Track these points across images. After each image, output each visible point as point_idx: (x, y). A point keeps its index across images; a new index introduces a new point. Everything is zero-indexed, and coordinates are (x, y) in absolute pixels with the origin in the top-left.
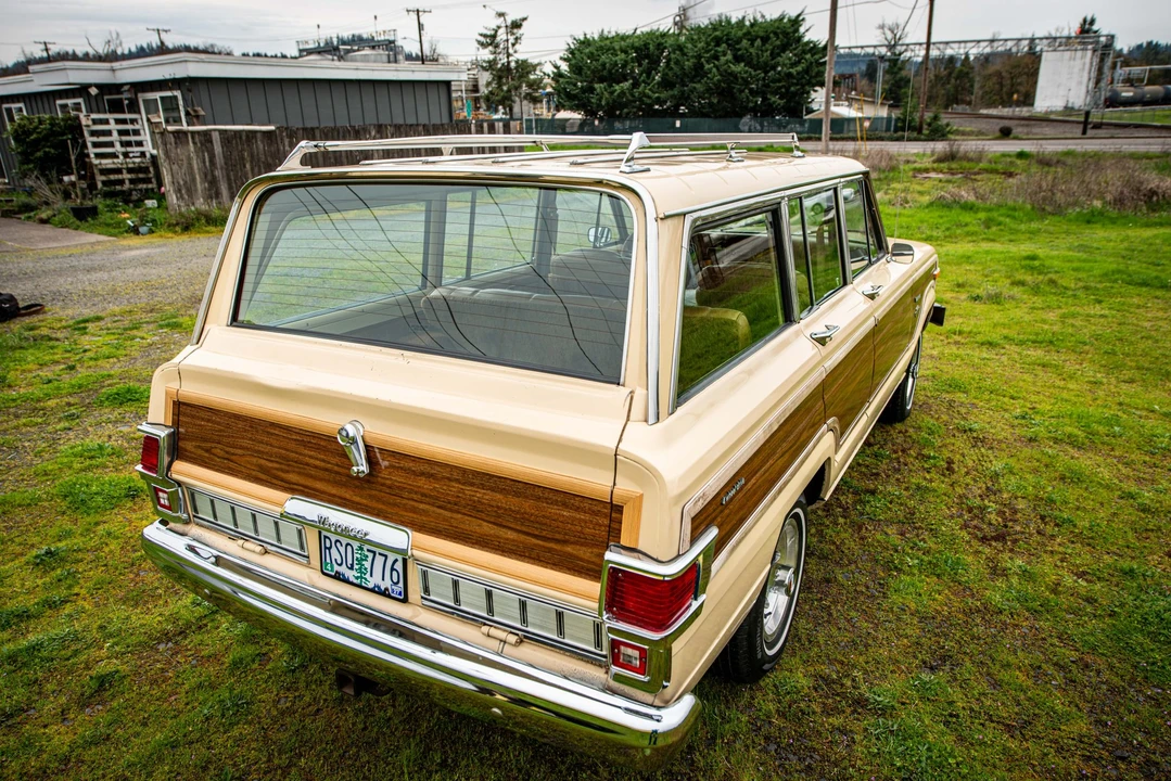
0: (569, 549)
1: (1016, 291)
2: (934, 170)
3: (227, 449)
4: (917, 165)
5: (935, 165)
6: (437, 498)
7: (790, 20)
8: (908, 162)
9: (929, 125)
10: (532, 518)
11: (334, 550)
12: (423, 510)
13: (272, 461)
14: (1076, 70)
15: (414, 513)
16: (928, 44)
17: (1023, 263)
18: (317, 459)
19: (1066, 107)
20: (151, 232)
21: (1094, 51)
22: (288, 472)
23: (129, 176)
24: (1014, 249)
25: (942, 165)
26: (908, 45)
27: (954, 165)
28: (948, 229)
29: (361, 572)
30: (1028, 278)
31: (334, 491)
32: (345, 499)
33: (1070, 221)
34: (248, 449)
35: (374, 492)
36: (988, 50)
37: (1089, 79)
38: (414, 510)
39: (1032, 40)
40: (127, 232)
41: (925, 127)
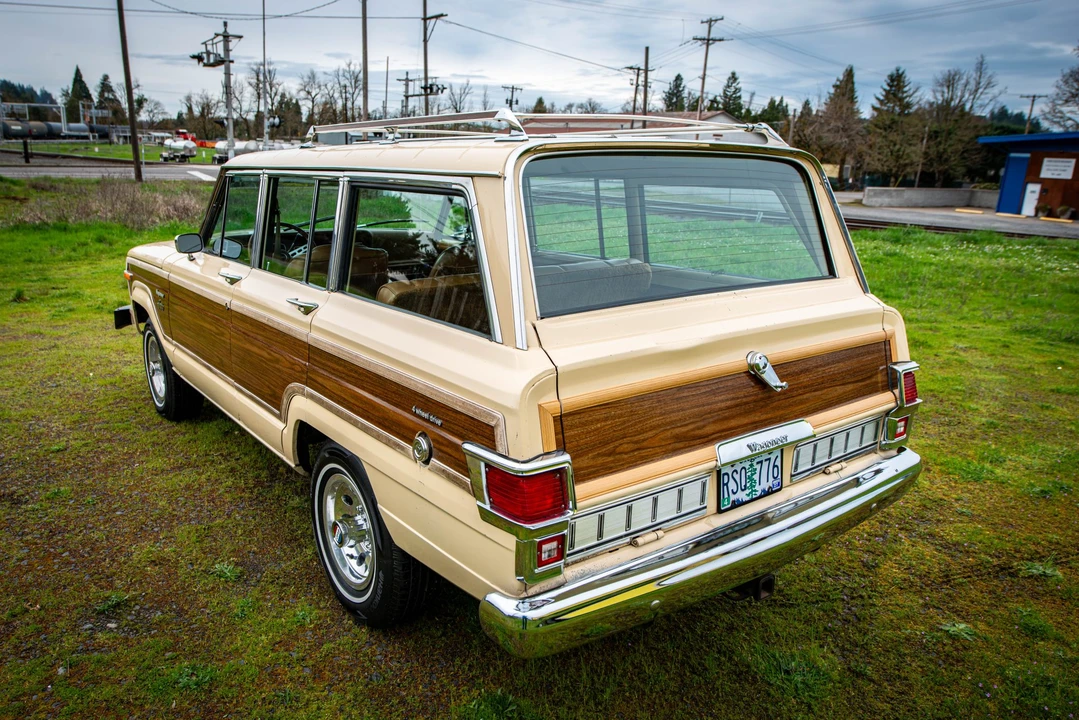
11: (732, 482)
13: (686, 425)
22: (704, 426)
29: (752, 487)
31: (745, 421)
32: (755, 423)
34: (659, 426)
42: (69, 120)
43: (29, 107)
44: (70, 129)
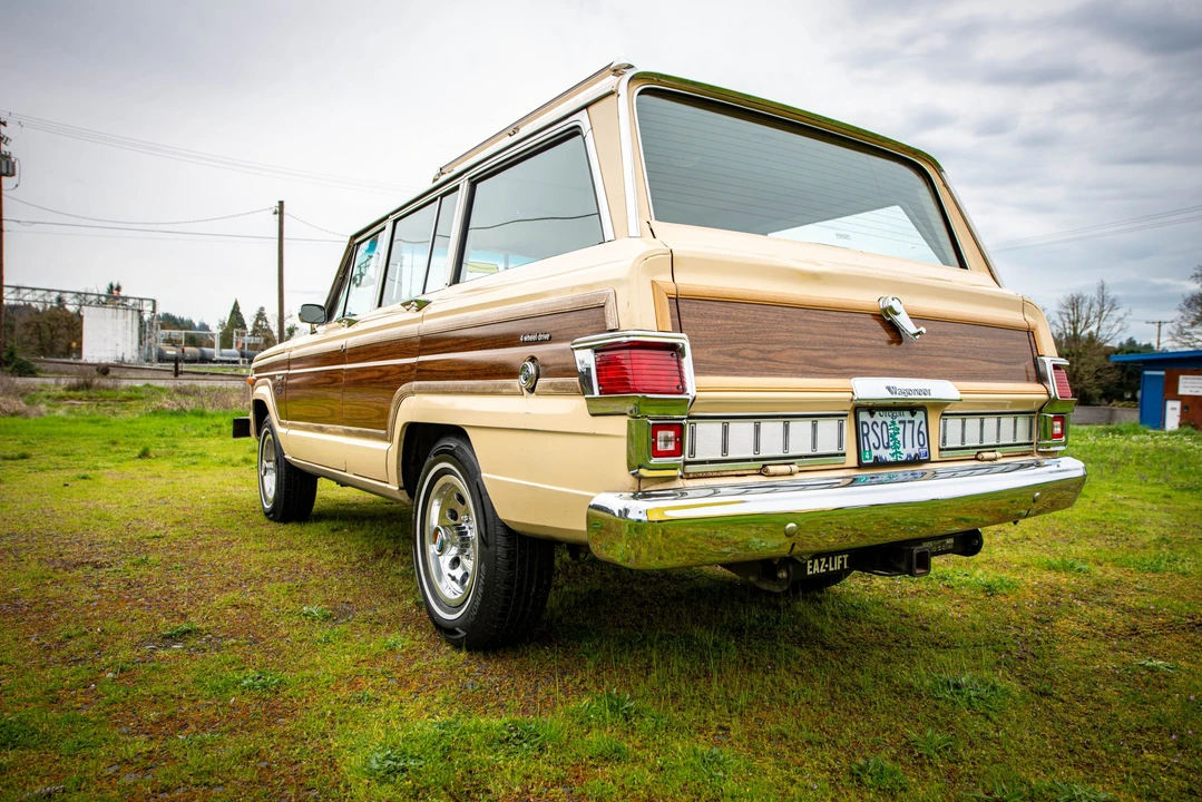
3: (761, 347)
11: (871, 434)
13: (817, 350)
14: (120, 327)
15: (943, 366)
18: (860, 338)
19: (116, 361)
22: (835, 357)
27: (92, 393)
29: (896, 448)
31: (883, 365)
34: (787, 342)
35: (913, 357)
42: (222, 347)
43: (186, 334)
44: (222, 355)
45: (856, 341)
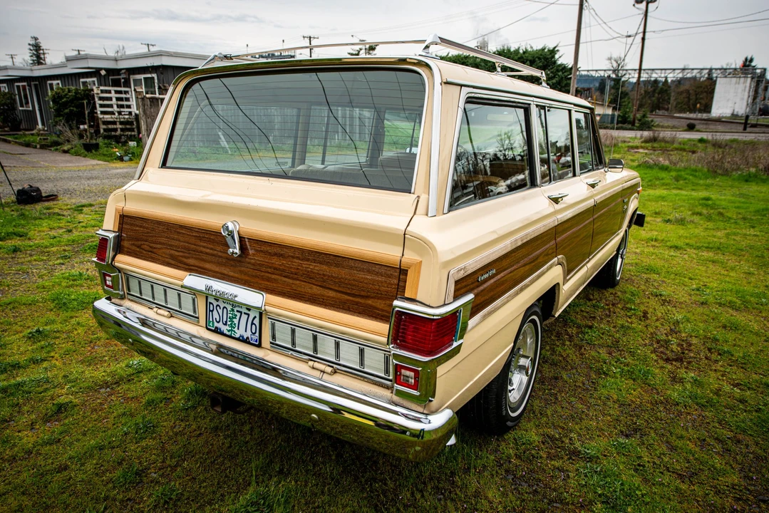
0: (370, 302)
1: (696, 218)
2: (642, 147)
3: (152, 245)
4: (630, 144)
5: (643, 144)
6: (284, 271)
7: (549, 50)
8: (625, 142)
9: (640, 120)
10: (346, 282)
11: (215, 312)
12: (275, 279)
13: (178, 251)
14: (740, 90)
15: (268, 281)
16: (640, 69)
17: (701, 202)
18: (208, 248)
19: (733, 114)
20: (131, 160)
21: (752, 78)
22: (188, 258)
23: (121, 126)
24: (694, 194)
25: (648, 145)
26: (627, 70)
27: (655, 145)
28: (650, 181)
29: (232, 327)
30: (705, 211)
31: (217, 269)
32: (224, 274)
33: (734, 179)
34: (164, 244)
35: (243, 269)
36: (680, 75)
37: (749, 97)
38: (269, 280)
39: (711, 70)
40: (115, 159)
41: (637, 121)
45: (204, 250)
